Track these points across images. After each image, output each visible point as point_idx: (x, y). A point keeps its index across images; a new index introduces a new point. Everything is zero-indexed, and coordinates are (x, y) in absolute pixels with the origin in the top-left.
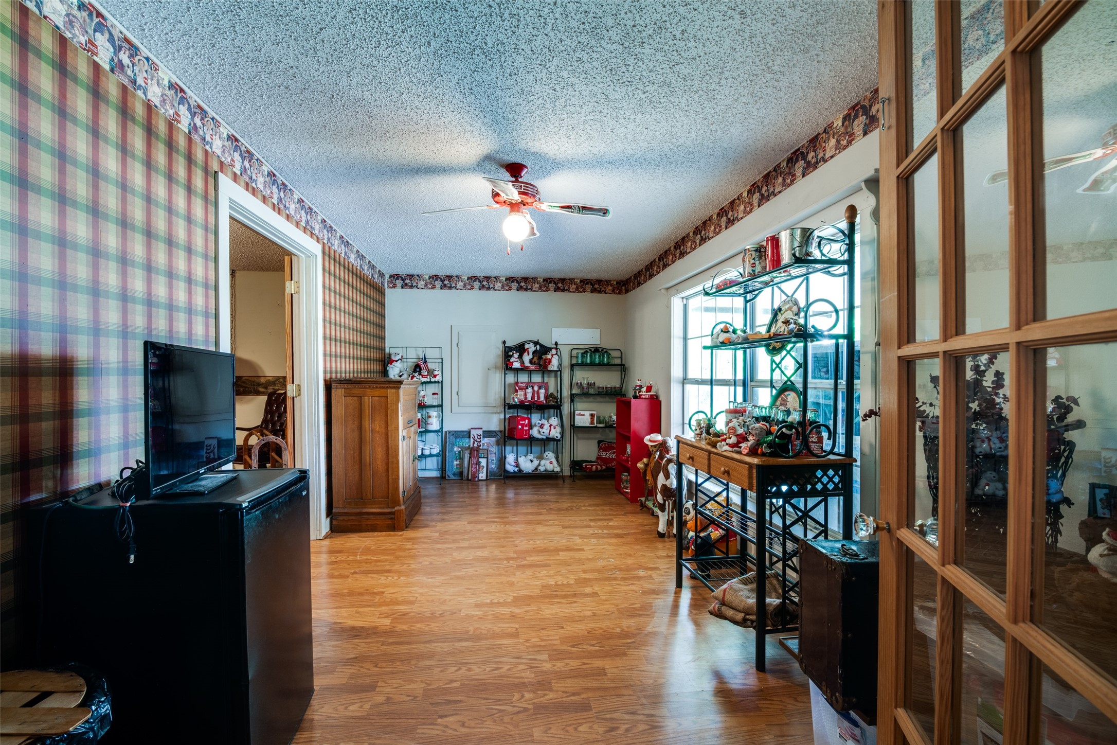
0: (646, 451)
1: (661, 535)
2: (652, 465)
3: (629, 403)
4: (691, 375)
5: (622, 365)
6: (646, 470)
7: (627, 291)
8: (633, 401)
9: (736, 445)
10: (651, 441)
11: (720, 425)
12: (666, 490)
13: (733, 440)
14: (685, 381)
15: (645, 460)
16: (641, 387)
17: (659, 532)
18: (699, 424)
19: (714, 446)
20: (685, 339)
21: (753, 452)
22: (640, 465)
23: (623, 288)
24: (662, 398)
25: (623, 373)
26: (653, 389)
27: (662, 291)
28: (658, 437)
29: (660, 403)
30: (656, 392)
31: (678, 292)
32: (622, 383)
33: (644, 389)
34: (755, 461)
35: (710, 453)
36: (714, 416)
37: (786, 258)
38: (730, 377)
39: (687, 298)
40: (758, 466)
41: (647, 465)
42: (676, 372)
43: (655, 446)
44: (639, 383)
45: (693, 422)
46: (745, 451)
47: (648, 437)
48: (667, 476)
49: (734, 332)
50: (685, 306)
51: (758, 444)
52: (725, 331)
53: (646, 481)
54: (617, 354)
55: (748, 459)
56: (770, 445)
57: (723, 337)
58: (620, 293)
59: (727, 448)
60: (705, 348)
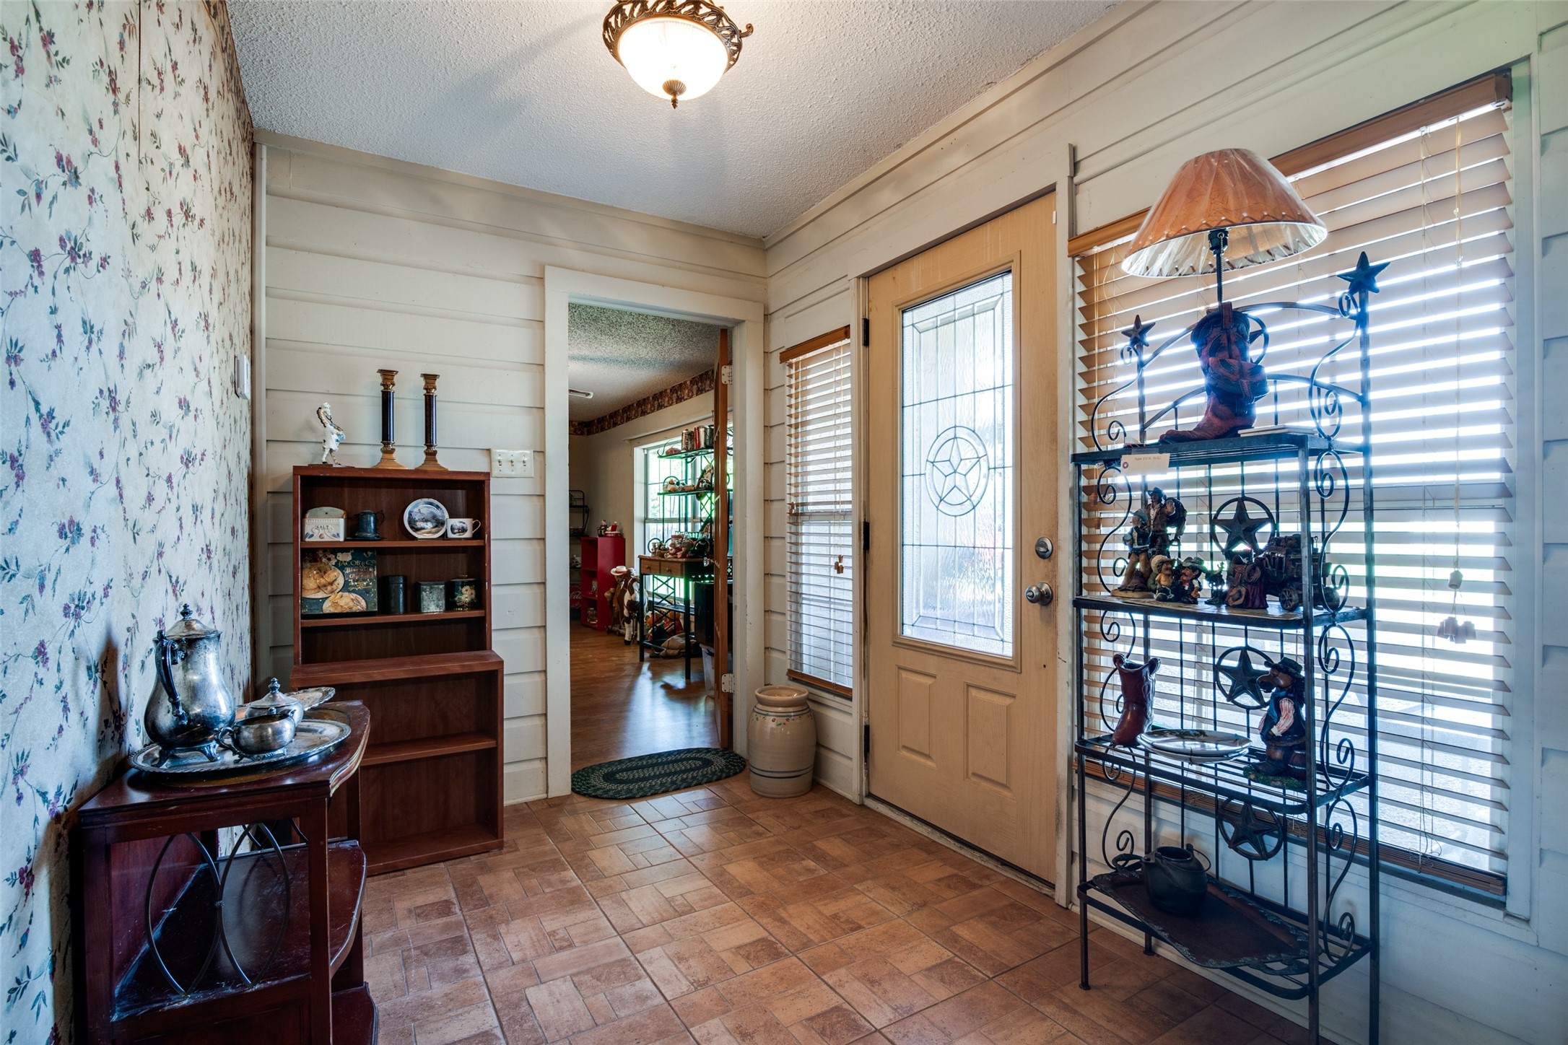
0: (613, 581)
1: (627, 643)
2: (618, 594)
3: (596, 541)
4: (650, 516)
5: (583, 506)
6: (612, 599)
7: (589, 433)
8: (599, 539)
9: (675, 554)
10: (616, 572)
11: (668, 545)
12: (632, 603)
13: (673, 551)
14: (646, 520)
15: (612, 589)
16: (606, 527)
17: (626, 641)
18: (654, 546)
19: (663, 557)
20: (646, 484)
21: (683, 556)
22: (607, 594)
23: (585, 429)
24: (626, 536)
25: (586, 515)
26: (618, 528)
27: (627, 442)
28: (624, 569)
29: (624, 540)
30: (621, 530)
31: (639, 445)
32: (584, 525)
33: (610, 528)
34: (684, 560)
35: (660, 561)
36: (665, 540)
37: (702, 445)
38: (676, 516)
39: (648, 449)
40: (685, 562)
41: (613, 594)
42: (639, 513)
43: (620, 576)
44: (604, 523)
45: (651, 547)
46: (679, 556)
47: (614, 570)
48: (632, 592)
49: (678, 484)
50: (646, 456)
51: (686, 552)
52: (672, 483)
53: (612, 608)
54: (580, 496)
55: (680, 560)
56: (692, 552)
57: (670, 487)
58: (582, 434)
59: (670, 556)
60: (659, 494)
